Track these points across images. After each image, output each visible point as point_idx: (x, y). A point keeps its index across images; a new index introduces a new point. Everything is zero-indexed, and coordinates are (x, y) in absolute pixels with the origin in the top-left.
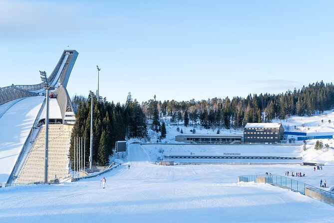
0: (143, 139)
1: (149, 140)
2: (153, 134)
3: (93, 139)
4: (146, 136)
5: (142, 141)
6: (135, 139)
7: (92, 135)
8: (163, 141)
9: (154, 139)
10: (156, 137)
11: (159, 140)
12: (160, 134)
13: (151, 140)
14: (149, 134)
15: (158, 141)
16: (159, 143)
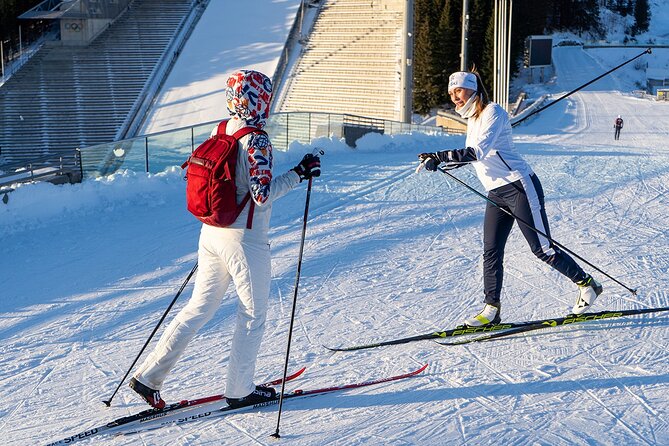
0: (585, 34)
1: (603, 36)
2: (613, 20)
3: (469, 27)
4: (596, 25)
5: (584, 38)
6: (566, 34)
7: (465, 17)
8: (643, 38)
9: (616, 35)
10: (620, 28)
11: (629, 37)
12: (631, 20)
13: (609, 36)
14: (602, 21)
15: (626, 40)
16: (631, 43)
